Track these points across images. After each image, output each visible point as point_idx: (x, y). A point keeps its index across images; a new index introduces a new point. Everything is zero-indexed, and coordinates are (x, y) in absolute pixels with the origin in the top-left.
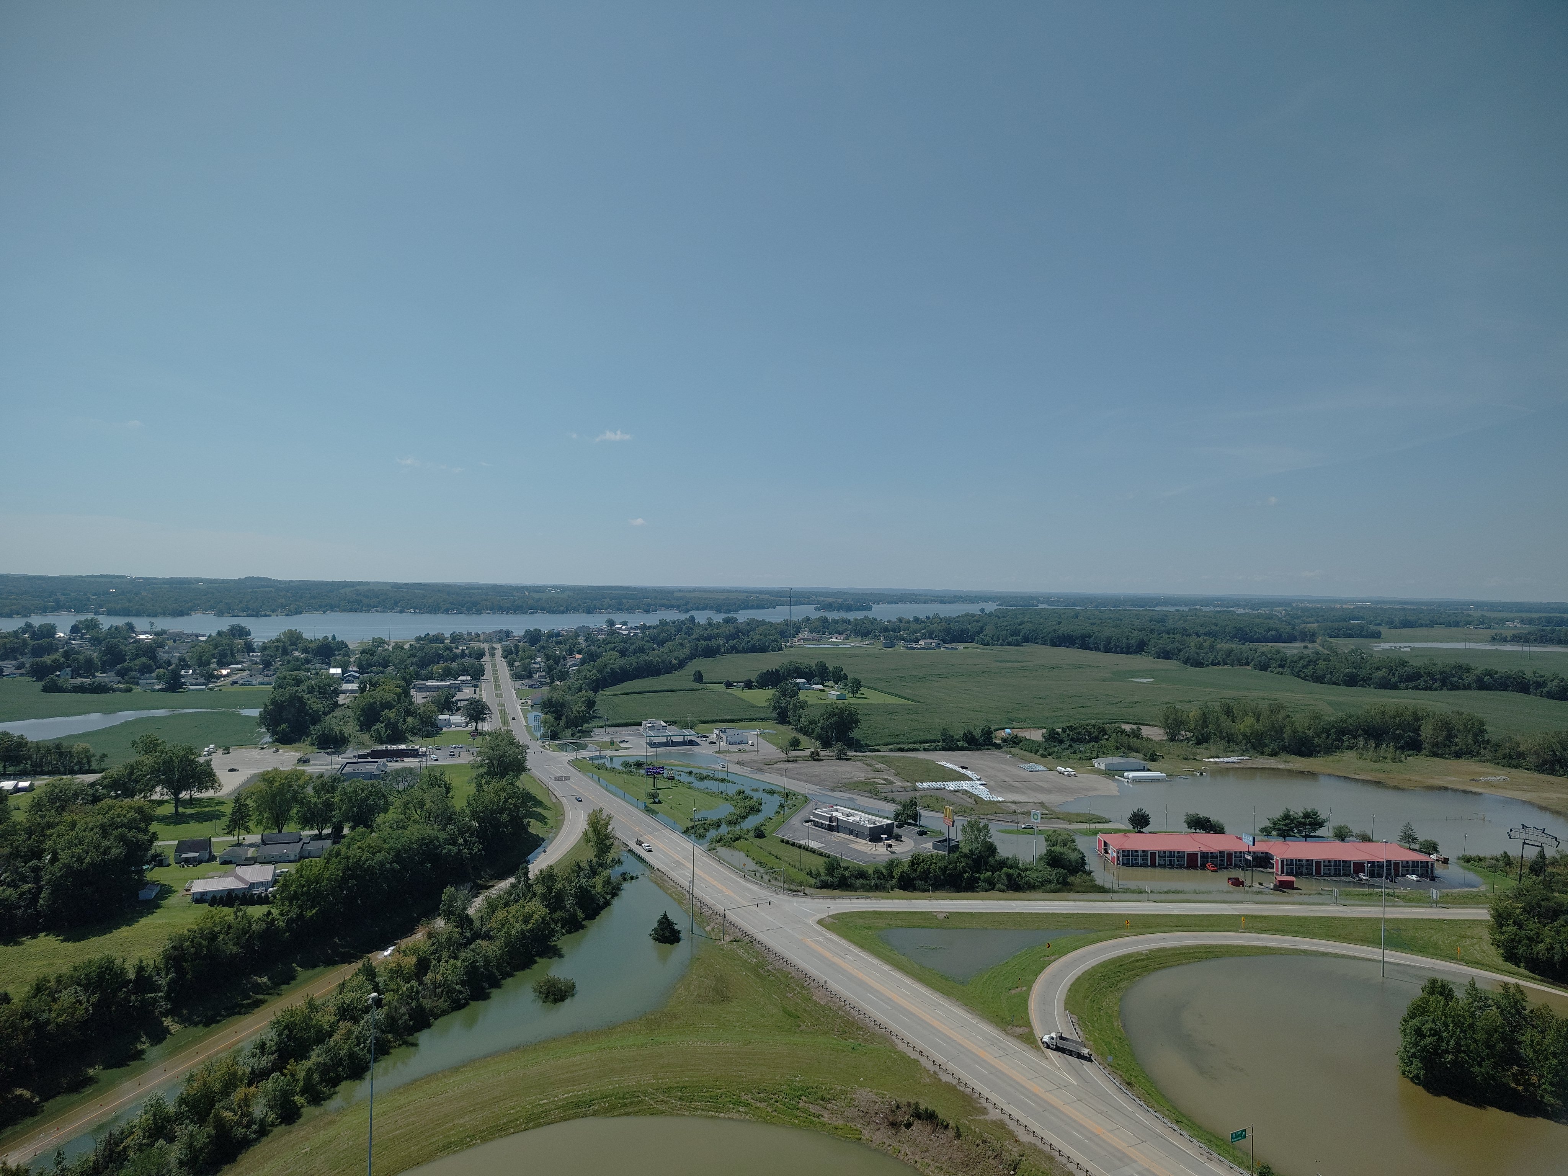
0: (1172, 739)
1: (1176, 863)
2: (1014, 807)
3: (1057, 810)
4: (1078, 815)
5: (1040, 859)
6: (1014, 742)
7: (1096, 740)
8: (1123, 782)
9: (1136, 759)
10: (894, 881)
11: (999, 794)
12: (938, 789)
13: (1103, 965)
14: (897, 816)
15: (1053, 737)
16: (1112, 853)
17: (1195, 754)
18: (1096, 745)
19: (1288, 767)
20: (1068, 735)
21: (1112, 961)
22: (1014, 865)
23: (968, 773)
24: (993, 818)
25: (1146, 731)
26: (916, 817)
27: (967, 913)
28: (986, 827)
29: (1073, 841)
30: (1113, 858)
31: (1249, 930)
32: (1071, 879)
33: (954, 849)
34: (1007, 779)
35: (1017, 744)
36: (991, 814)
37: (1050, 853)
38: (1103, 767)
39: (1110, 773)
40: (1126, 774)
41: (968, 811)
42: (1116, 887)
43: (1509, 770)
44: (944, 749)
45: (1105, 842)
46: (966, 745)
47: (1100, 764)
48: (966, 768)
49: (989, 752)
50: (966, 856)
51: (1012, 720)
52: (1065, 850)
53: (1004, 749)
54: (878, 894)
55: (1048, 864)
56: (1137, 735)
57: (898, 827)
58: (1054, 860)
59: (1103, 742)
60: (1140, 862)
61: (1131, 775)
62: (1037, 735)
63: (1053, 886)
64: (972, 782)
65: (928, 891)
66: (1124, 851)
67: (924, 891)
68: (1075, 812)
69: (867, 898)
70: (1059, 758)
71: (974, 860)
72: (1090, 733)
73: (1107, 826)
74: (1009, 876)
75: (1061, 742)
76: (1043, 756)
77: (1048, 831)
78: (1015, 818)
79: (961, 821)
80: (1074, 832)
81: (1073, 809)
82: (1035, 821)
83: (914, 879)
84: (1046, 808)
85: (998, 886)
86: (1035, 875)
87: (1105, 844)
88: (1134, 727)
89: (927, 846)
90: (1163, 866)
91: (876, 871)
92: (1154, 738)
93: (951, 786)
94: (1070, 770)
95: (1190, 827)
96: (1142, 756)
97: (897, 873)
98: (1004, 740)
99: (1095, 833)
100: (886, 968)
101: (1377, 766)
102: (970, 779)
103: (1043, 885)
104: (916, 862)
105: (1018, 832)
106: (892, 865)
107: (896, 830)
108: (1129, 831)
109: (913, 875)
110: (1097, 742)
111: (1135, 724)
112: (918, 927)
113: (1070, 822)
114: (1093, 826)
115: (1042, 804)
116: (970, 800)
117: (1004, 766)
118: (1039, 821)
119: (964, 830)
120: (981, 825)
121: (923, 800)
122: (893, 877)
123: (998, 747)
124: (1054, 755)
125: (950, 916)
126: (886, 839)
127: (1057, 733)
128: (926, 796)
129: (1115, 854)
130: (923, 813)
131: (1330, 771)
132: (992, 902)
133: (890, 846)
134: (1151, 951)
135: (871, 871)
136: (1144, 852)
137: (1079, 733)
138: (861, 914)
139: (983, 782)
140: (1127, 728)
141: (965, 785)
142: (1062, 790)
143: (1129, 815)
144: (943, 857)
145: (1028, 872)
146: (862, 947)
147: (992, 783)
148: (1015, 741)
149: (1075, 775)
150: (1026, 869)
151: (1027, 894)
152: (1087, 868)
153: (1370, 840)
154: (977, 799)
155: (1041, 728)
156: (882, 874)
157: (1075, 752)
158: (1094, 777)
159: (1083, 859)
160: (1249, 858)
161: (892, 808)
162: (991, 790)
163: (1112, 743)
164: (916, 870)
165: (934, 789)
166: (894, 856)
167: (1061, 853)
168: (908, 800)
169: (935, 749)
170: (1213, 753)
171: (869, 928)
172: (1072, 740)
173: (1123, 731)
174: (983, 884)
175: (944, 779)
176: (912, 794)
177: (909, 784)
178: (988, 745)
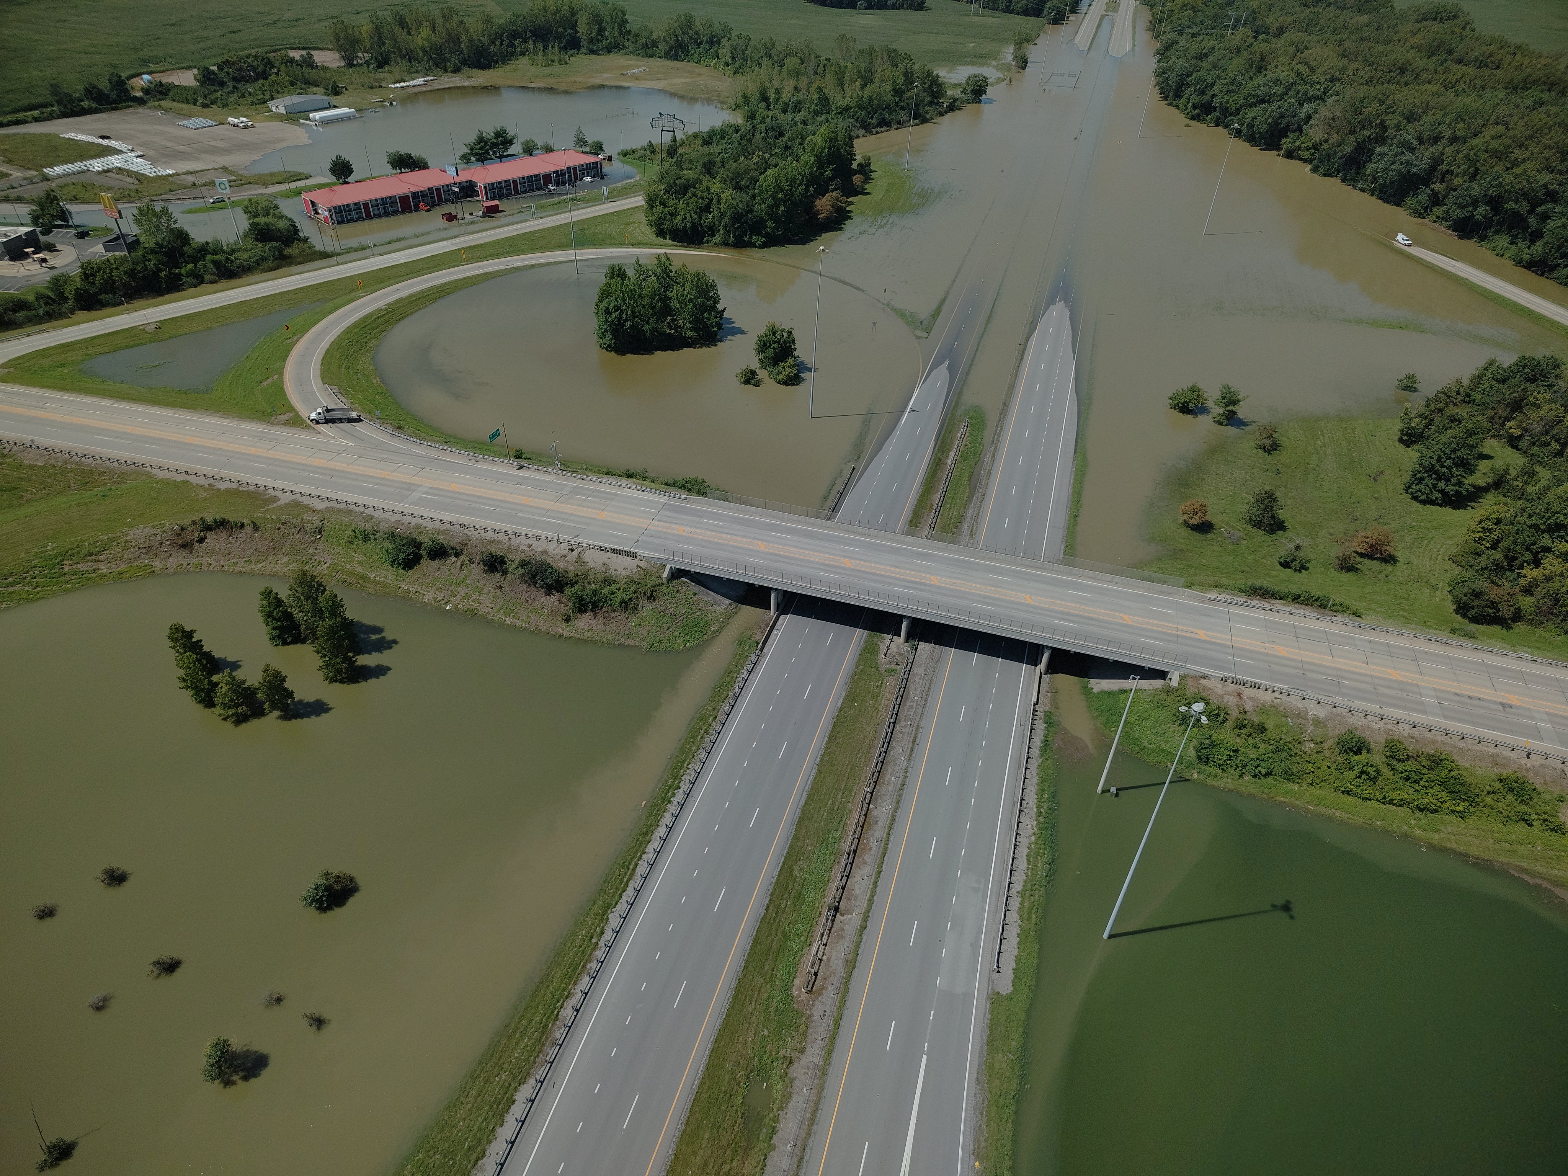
0: (350, 65)
1: (391, 209)
2: (191, 179)
3: (245, 173)
4: (272, 175)
5: (246, 235)
6: (161, 93)
7: (264, 76)
8: (311, 125)
9: (317, 96)
10: (71, 302)
11: (166, 164)
12: (79, 173)
13: (348, 331)
14: (35, 220)
15: (209, 79)
16: (324, 213)
17: (378, 80)
18: (266, 83)
19: (473, 84)
20: (228, 74)
21: (355, 325)
22: (218, 250)
23: (114, 143)
24: (170, 197)
25: (319, 57)
26: (64, 215)
27: (182, 317)
28: (165, 210)
29: (276, 207)
30: (326, 218)
31: (470, 261)
32: (287, 251)
33: (134, 245)
34: (169, 144)
35: (166, 94)
36: (165, 193)
37: (254, 226)
38: (282, 110)
39: (294, 116)
40: (311, 115)
41: (133, 194)
42: (338, 250)
43: (646, 60)
44: (64, 115)
45: (311, 201)
46: (94, 105)
47: (278, 106)
48: (107, 138)
49: (131, 110)
50: (152, 251)
51: (145, 62)
52: (270, 220)
53: (151, 103)
54: (55, 323)
55: (257, 240)
56: (309, 62)
57: (43, 234)
58: (262, 234)
59: (273, 77)
60: (355, 216)
61: (317, 115)
62: (187, 79)
63: (270, 264)
64: (124, 156)
65: (121, 303)
66: (335, 208)
67: (115, 305)
68: (267, 172)
69: (42, 331)
70: (225, 106)
71: (165, 254)
72: (254, 69)
73: (308, 182)
74: (215, 263)
75: (222, 84)
76: (205, 106)
77: (242, 201)
78: (197, 192)
79: (129, 210)
80: (274, 196)
81: (265, 168)
82: (225, 192)
83: (95, 294)
84: (231, 173)
85: (207, 277)
86: (246, 256)
87: (313, 203)
88: (304, 53)
89: (97, 250)
90: (378, 216)
91: (39, 296)
92: (330, 66)
93: (97, 165)
94: (245, 120)
95: (394, 168)
96: (323, 90)
97: (70, 291)
98: (146, 91)
99: (298, 193)
100: (106, 402)
101: (548, 70)
102: (119, 152)
103: (258, 264)
104: (89, 272)
105: (208, 209)
106: (58, 283)
107: (42, 238)
108: (334, 184)
109: (92, 290)
110: (266, 79)
111: (304, 49)
112: (127, 347)
113: (265, 185)
114: (293, 185)
115: (225, 169)
116: (129, 180)
117: (158, 127)
118: (228, 190)
119: (138, 222)
120: (158, 209)
121: (65, 191)
122: (67, 298)
123: (141, 102)
124: (219, 103)
125: (160, 326)
126: (34, 253)
127: (213, 72)
128: (66, 185)
129: (327, 213)
130: (71, 207)
131: (509, 83)
132: (207, 297)
133: (44, 260)
134: (389, 304)
135: (31, 298)
136: (355, 204)
137: (240, 69)
138: (42, 353)
139: (139, 153)
140: (296, 55)
141: (115, 161)
142: (242, 147)
143: (329, 165)
144: (124, 259)
145: (237, 254)
146: (62, 389)
147: (151, 153)
148: (160, 91)
149: (252, 126)
150: (233, 252)
151: (244, 280)
152: (301, 234)
153: (552, 151)
154: (139, 177)
155: (189, 68)
156: (49, 297)
157: (243, 96)
158: (276, 125)
159: (293, 225)
160: (457, 190)
161: (24, 210)
162: (153, 162)
163: (284, 77)
164: (93, 283)
165: (74, 174)
166: (55, 272)
167: (267, 225)
168: (43, 194)
169: (51, 117)
170: (398, 77)
171: (63, 365)
172: (234, 79)
173: (292, 61)
174: (188, 280)
175: (82, 157)
176: (45, 185)
177: (34, 173)
178: (125, 101)
